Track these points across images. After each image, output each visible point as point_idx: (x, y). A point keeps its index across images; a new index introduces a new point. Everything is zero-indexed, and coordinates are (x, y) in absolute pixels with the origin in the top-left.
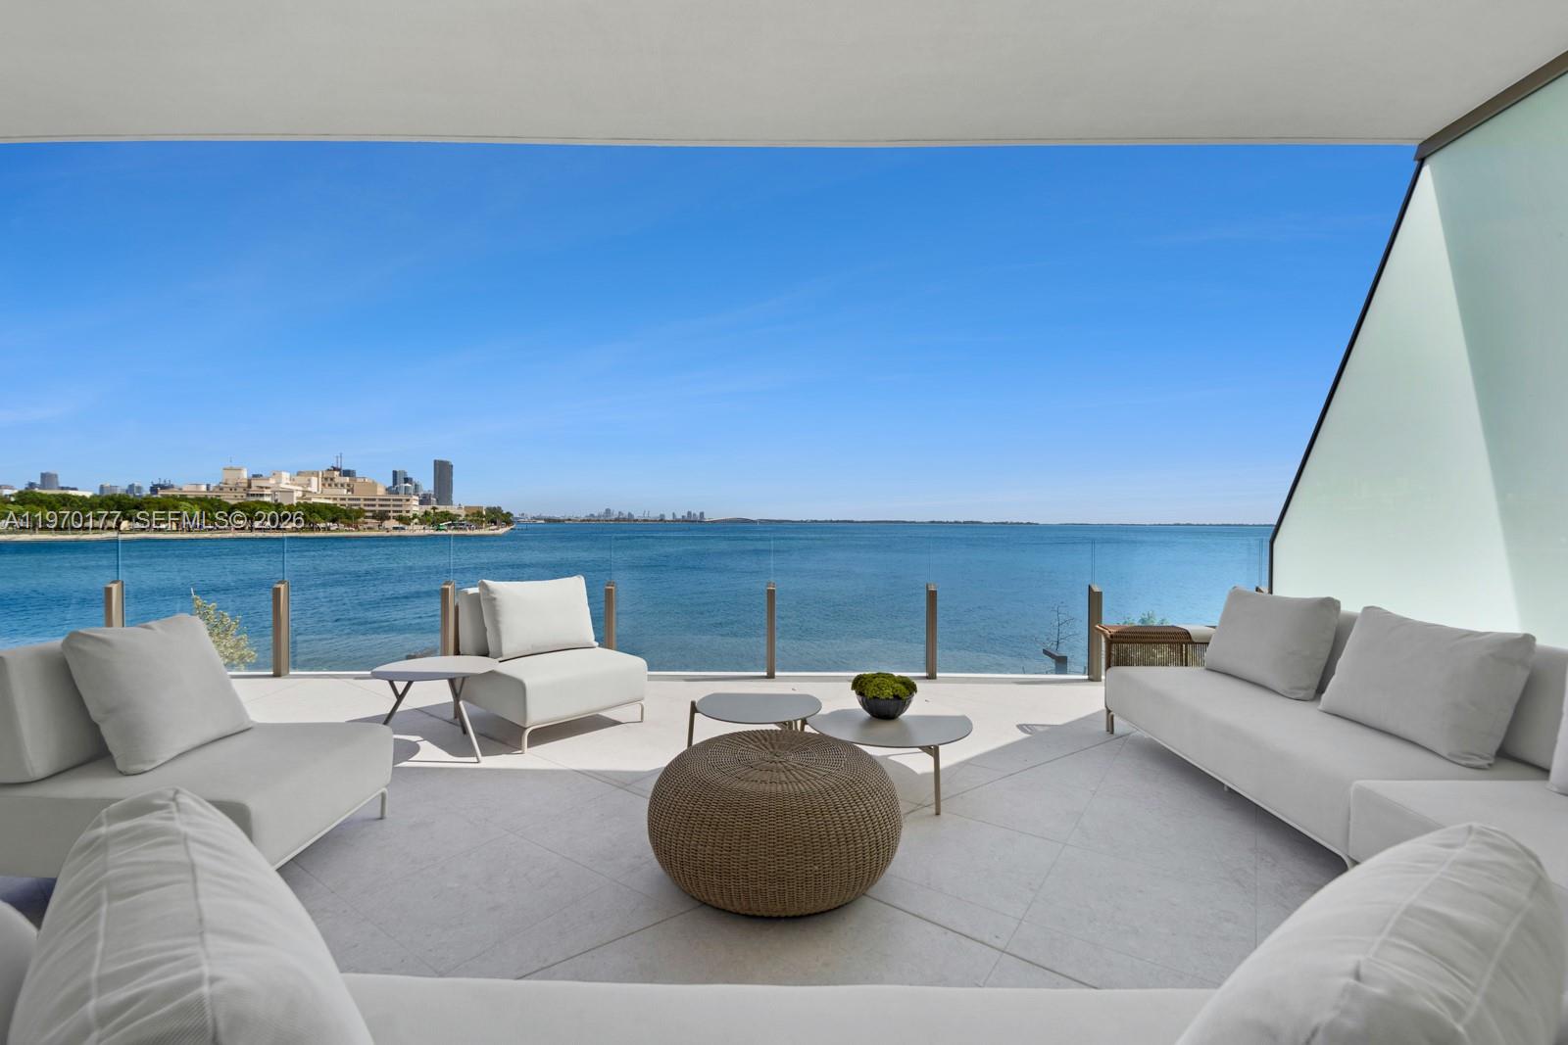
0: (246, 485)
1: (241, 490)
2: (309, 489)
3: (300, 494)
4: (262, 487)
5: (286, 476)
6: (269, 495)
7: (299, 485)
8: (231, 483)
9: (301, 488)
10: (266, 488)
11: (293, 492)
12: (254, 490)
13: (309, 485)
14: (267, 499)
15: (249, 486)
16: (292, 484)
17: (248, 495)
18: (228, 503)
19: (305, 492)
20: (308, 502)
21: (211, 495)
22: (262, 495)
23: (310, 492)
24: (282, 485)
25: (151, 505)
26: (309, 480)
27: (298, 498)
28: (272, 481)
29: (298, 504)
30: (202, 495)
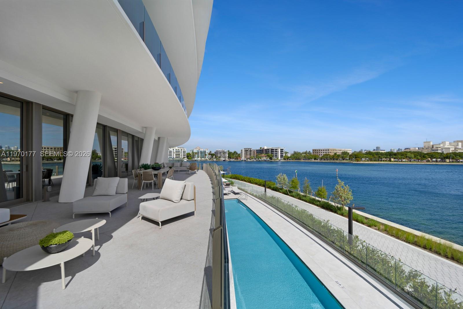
0: (431, 147)
1: (430, 149)
2: (458, 147)
3: (453, 149)
4: (437, 147)
5: (447, 143)
6: (440, 150)
7: (453, 146)
8: (427, 147)
9: (454, 147)
10: (439, 148)
11: (450, 148)
12: (434, 148)
13: (458, 145)
14: (439, 151)
15: (433, 147)
16: (450, 146)
17: (432, 150)
18: (424, 153)
19: (455, 148)
20: (456, 152)
21: (420, 151)
22: (438, 150)
23: (458, 148)
24: (445, 146)
25: (399, 154)
26: (458, 144)
27: (452, 150)
28: (442, 145)
29: (452, 153)
30: (416, 151)
